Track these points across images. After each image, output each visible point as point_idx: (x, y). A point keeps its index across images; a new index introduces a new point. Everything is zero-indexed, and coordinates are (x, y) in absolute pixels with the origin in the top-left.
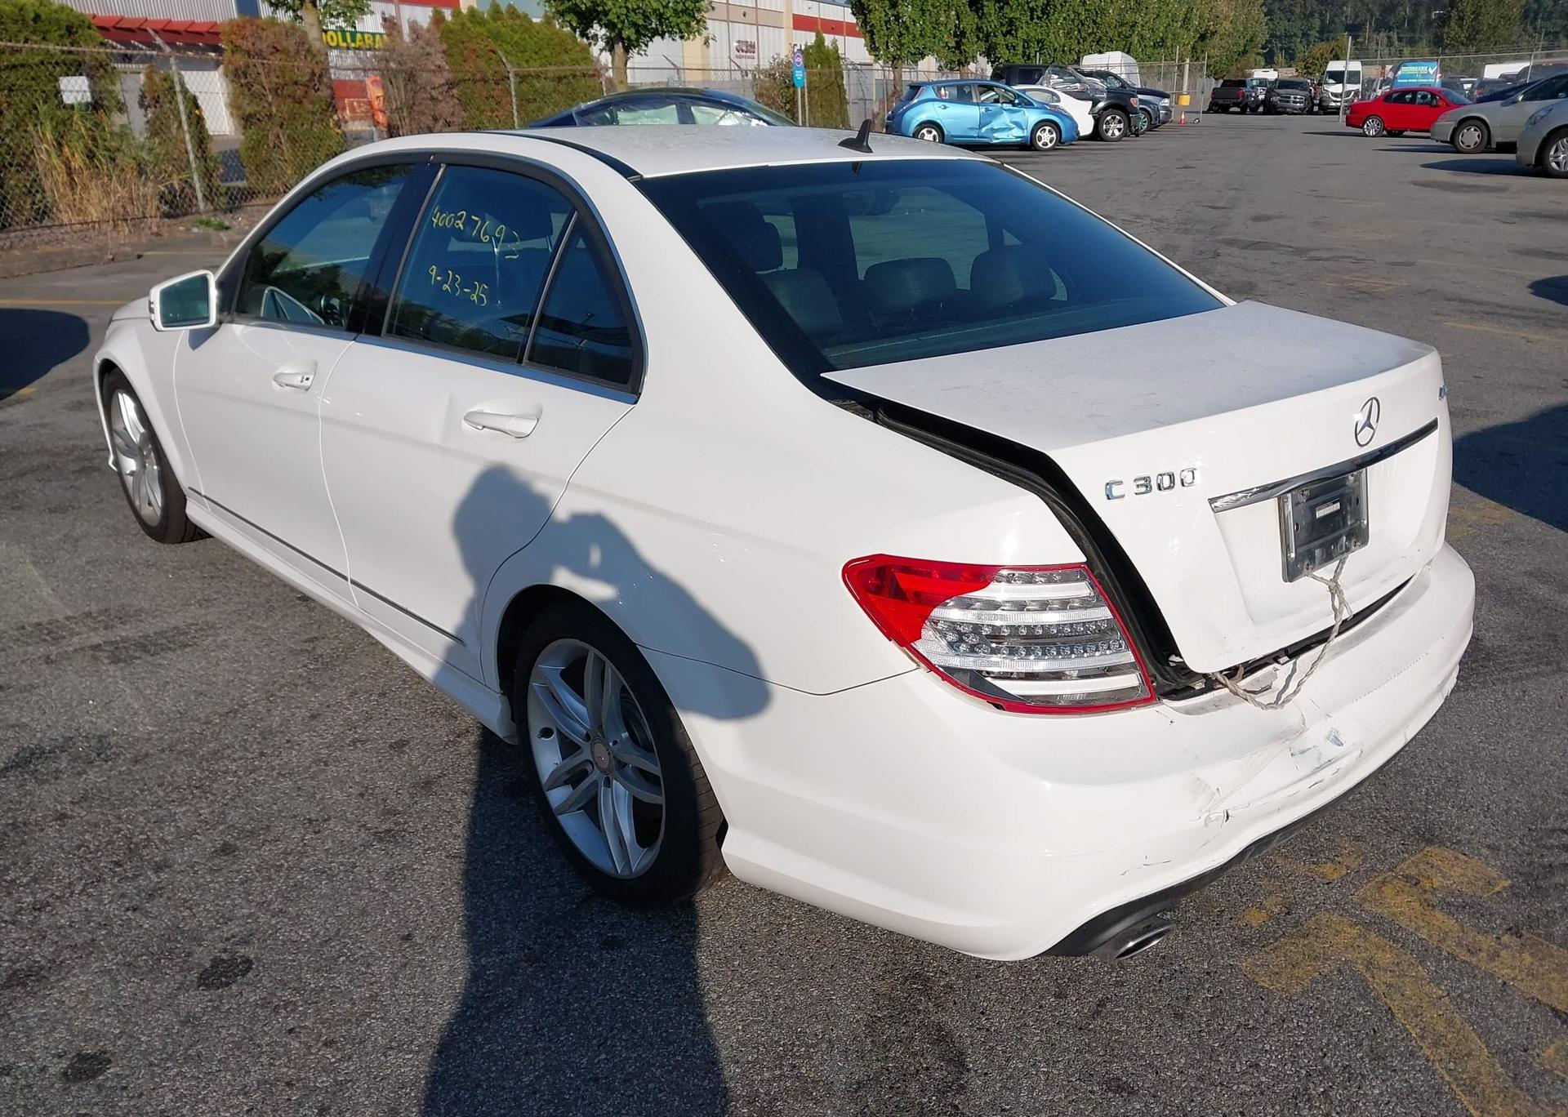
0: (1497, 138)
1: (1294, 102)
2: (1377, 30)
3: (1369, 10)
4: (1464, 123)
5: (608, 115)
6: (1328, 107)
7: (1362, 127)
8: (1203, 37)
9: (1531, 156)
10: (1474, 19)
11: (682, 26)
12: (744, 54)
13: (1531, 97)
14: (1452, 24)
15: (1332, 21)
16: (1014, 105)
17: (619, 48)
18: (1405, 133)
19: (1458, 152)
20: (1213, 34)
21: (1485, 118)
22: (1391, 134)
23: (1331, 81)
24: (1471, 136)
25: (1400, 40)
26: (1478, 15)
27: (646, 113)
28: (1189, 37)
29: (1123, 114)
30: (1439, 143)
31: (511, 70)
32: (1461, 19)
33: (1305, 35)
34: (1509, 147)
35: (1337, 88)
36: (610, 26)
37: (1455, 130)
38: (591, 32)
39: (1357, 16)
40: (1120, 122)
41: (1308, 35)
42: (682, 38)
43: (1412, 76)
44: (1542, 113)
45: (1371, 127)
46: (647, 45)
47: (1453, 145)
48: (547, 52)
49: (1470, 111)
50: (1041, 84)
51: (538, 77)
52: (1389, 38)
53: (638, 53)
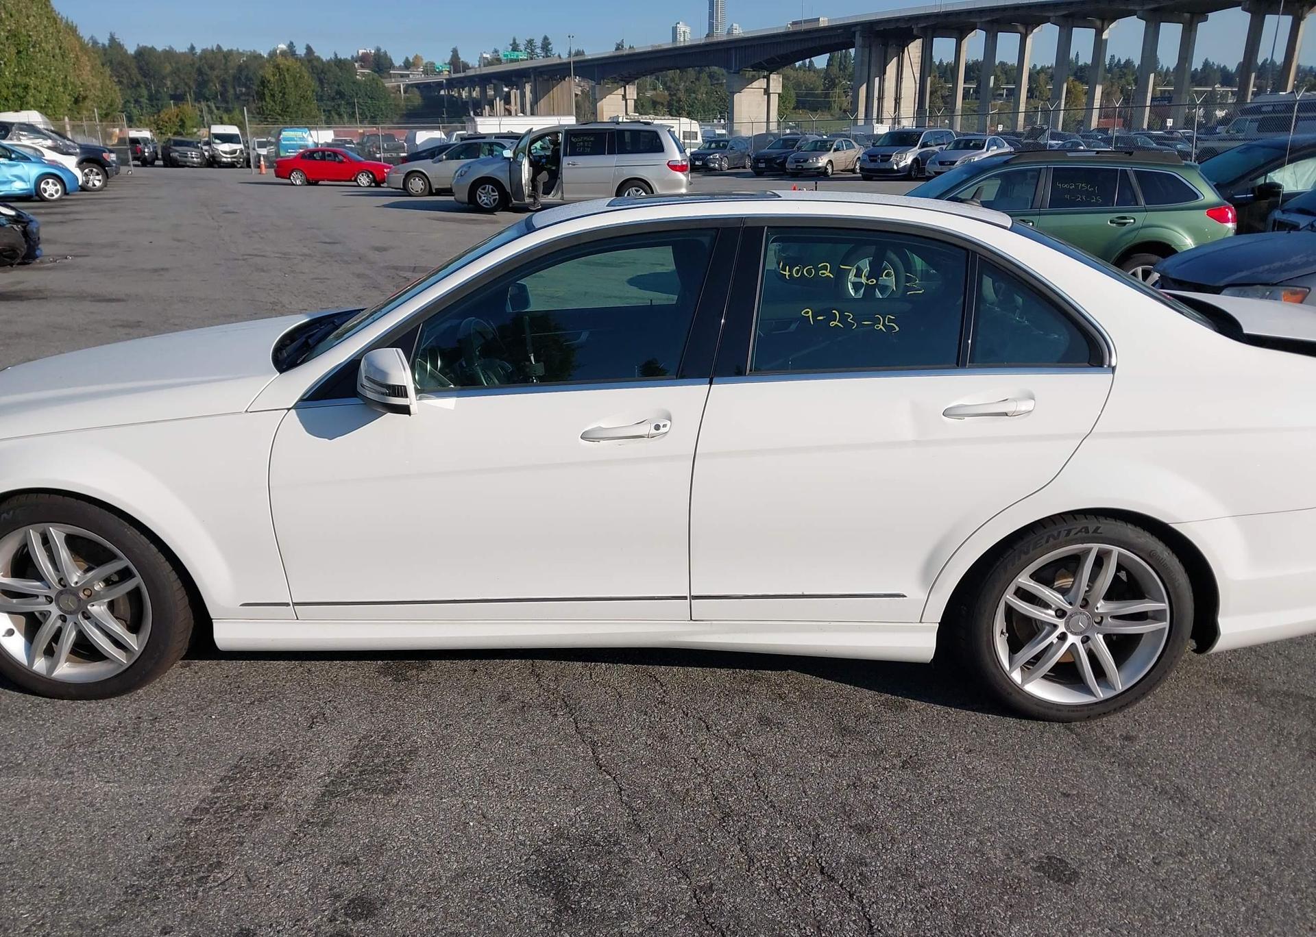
0: (435, 186)
1: (193, 158)
2: (197, 100)
3: (186, 84)
4: (409, 175)
6: (220, 162)
7: (290, 178)
8: (76, 101)
9: (463, 196)
10: (283, 97)
13: (450, 158)
14: (267, 99)
15: (157, 92)
16: (11, 159)
18: (320, 183)
19: (410, 196)
20: (85, 98)
21: (424, 171)
22: (309, 184)
23: (217, 141)
24: (417, 185)
25: (218, 108)
26: (284, 94)
28: (67, 100)
29: (102, 170)
30: (394, 190)
32: (273, 96)
33: (136, 101)
34: (448, 192)
35: (226, 147)
37: (404, 179)
39: (176, 88)
40: (98, 174)
41: (140, 102)
43: (292, 139)
44: (465, 169)
45: (297, 178)
47: (405, 191)
49: (414, 166)
50: (11, 139)
52: (208, 106)
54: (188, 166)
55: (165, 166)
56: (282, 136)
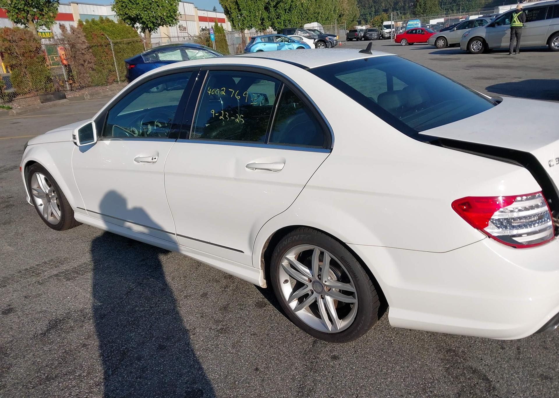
0: (449, 43)
1: (374, 36)
2: (393, 11)
3: (390, 4)
4: (438, 38)
5: (154, 55)
6: (385, 37)
7: (401, 43)
8: (340, 16)
9: (465, 47)
10: (424, 5)
11: (170, 22)
12: (182, 31)
13: (458, 29)
14: (418, 7)
15: (378, 9)
16: (289, 42)
17: (147, 31)
18: (414, 44)
19: (438, 48)
20: (343, 15)
21: (445, 36)
22: (410, 44)
23: (385, 28)
24: (441, 43)
25: (401, 13)
26: (426, 4)
27: (169, 53)
28: (336, 16)
29: (324, 44)
30: (431, 46)
31: (111, 41)
32: (420, 5)
33: (370, 14)
34: (457, 45)
35: (388, 30)
36: (143, 23)
37: (436, 41)
38: (135, 26)
39: (386, 7)
40: (323, 46)
41: (371, 14)
42: (170, 26)
43: (412, 25)
44: (466, 34)
45: (404, 42)
46: (157, 29)
47: (435, 46)
48: (123, 34)
49: (441, 34)
50: (295, 35)
51: (120, 43)
52: (397, 13)
53: (154, 32)
54: (372, 40)
55: (365, 40)
56: (408, 24)
